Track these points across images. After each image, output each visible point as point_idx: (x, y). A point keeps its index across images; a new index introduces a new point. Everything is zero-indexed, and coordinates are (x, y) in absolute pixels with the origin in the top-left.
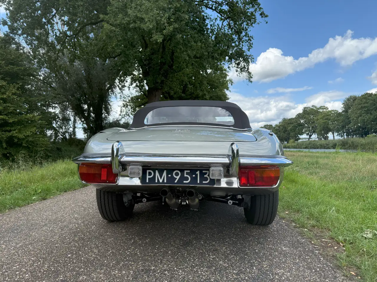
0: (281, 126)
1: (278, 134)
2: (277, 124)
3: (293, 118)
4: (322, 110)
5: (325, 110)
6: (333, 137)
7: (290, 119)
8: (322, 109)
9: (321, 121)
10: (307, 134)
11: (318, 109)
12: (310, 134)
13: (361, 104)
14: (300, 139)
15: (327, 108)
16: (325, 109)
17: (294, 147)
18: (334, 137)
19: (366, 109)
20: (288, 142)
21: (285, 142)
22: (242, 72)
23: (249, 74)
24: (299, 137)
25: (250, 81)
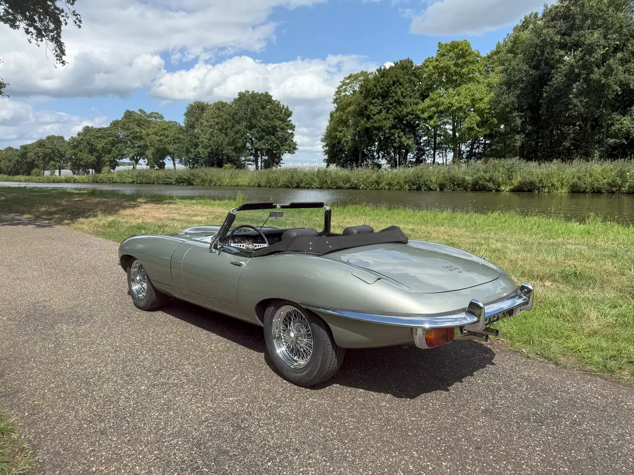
0: (81, 140)
1: (78, 155)
2: (73, 136)
3: (105, 128)
4: (154, 119)
5: (159, 120)
6: (172, 165)
8: (155, 117)
9: (155, 138)
10: (132, 158)
11: (148, 116)
12: (136, 157)
14: (117, 165)
15: (161, 116)
16: (159, 117)
17: (112, 180)
18: (175, 165)
19: (220, 127)
20: (98, 171)
21: (91, 170)
22: (43, 39)
23: (58, 45)
24: (116, 162)
25: (59, 60)
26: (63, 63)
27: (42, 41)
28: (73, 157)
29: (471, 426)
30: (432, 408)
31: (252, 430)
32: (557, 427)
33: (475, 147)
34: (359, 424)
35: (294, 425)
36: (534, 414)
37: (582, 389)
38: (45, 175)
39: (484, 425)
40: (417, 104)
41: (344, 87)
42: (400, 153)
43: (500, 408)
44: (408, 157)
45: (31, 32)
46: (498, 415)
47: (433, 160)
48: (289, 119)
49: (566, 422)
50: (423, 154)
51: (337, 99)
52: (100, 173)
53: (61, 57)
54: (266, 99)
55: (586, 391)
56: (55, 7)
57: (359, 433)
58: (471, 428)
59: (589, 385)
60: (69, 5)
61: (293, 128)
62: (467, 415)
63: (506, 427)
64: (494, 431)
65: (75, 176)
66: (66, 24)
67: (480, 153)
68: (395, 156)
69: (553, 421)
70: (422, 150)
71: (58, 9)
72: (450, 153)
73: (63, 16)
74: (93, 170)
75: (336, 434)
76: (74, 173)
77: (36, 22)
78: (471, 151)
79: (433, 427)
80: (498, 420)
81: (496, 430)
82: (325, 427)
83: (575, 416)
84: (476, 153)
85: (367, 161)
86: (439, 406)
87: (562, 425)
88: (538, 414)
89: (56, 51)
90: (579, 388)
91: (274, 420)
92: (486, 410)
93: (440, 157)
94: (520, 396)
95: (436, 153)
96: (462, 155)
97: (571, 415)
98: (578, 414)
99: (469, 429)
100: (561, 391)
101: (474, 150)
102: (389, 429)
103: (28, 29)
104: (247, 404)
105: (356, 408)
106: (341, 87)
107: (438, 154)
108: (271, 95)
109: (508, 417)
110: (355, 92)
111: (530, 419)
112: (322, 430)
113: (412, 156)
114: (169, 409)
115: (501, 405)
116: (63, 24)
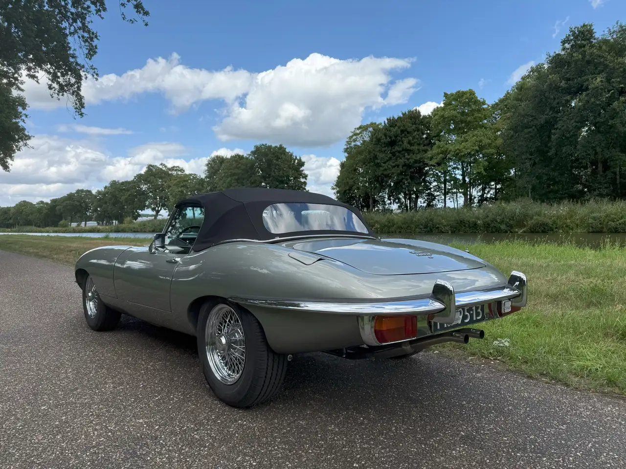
0: (107, 193)
1: (103, 207)
2: (100, 190)
3: (129, 182)
4: (176, 172)
5: (179, 173)
6: (192, 215)
7: (123, 183)
8: (176, 170)
9: (177, 190)
10: (153, 209)
11: (169, 169)
12: (157, 209)
13: (231, 169)
14: (139, 215)
15: (182, 170)
16: (180, 171)
17: (133, 230)
18: (194, 214)
19: (236, 177)
20: (121, 222)
21: (114, 221)
22: (65, 93)
23: (78, 99)
24: (138, 213)
25: (78, 112)
26: (81, 114)
27: (63, 95)
28: (99, 209)
29: (442, 456)
30: (394, 433)
31: (149, 458)
32: (564, 460)
33: (486, 192)
34: (290, 452)
35: (206, 452)
36: (533, 442)
37: (600, 413)
38: (72, 226)
39: (461, 455)
40: (426, 151)
41: (354, 137)
42: (410, 199)
43: (487, 434)
44: (419, 202)
45: (54, 88)
46: (482, 443)
47: (443, 205)
48: (301, 169)
49: (576, 452)
50: (434, 199)
51: (347, 148)
52: (122, 223)
53: (80, 109)
54: (280, 151)
55: (605, 415)
56: (77, 63)
57: (288, 463)
58: (442, 458)
59: (609, 409)
60: (88, 60)
61: (305, 177)
62: (440, 442)
63: (491, 459)
64: (474, 463)
65: (99, 227)
66: (86, 78)
67: (491, 198)
68: (406, 201)
69: (558, 451)
70: (433, 195)
71: (79, 65)
72: (461, 198)
73: (84, 71)
74: (117, 222)
75: (256, 465)
76: (99, 224)
77: (59, 77)
78: (482, 196)
79: (390, 457)
80: (482, 449)
81: (477, 462)
82: (245, 455)
83: (590, 445)
84: (488, 198)
85: (378, 207)
86: (404, 430)
87: (571, 456)
88: (538, 443)
89: (76, 104)
90: (595, 412)
91: (182, 446)
92: (467, 436)
93: (451, 202)
94: (514, 420)
95: (447, 198)
96: (473, 200)
97: (584, 443)
98: (594, 443)
99: (438, 460)
100: (571, 415)
101: (485, 195)
102: (329, 459)
103: (51, 85)
104: (157, 427)
105: (294, 433)
106: (351, 137)
107: (449, 199)
108: (285, 147)
109: (496, 445)
110: (364, 141)
111: (526, 448)
112: (239, 459)
113: (422, 201)
114: (59, 432)
115: (488, 430)
116: (83, 78)
